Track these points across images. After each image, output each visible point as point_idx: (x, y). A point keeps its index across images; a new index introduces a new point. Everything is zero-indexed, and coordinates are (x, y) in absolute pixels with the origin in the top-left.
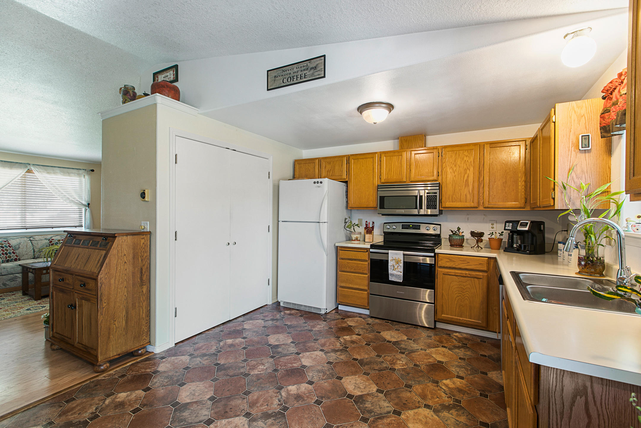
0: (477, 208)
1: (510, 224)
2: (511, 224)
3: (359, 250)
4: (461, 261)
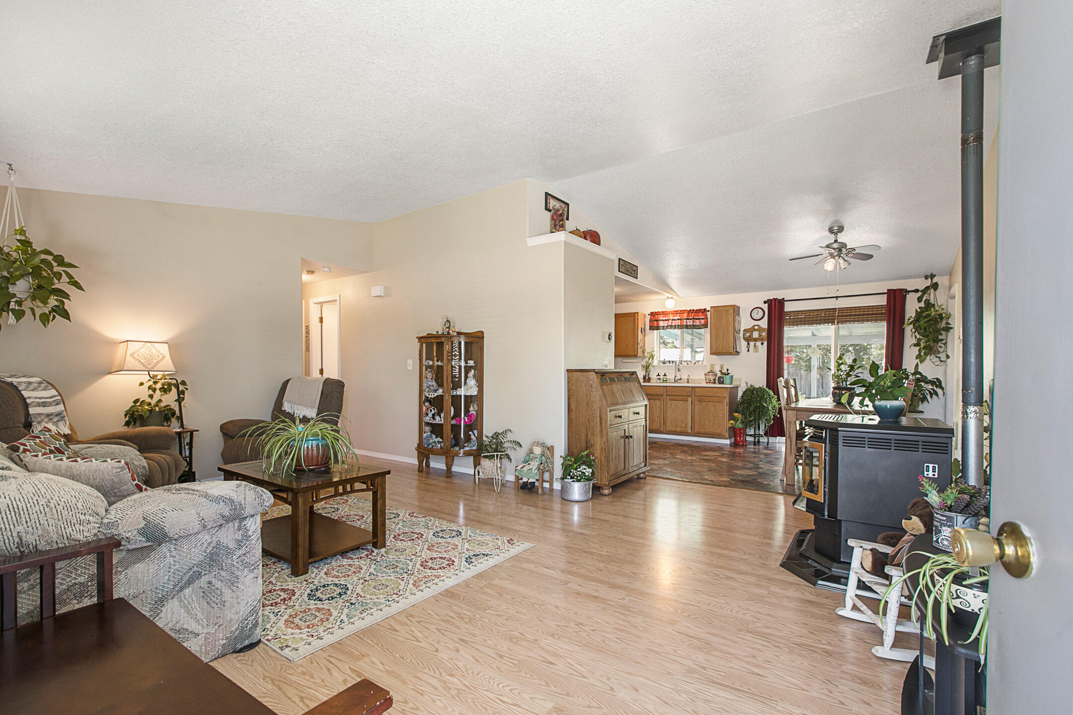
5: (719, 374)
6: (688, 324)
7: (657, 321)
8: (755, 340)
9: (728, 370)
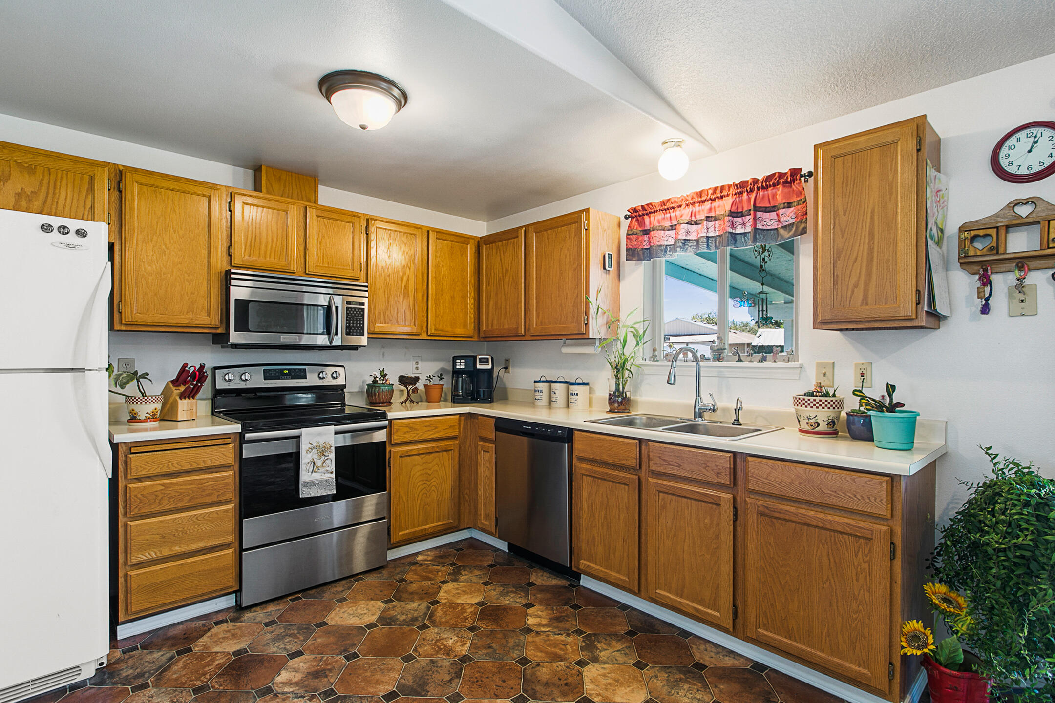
0: (419, 335)
1: (462, 361)
2: (464, 361)
3: (202, 443)
4: (426, 426)
5: (852, 404)
6: (740, 230)
7: (646, 232)
8: (1022, 262)
9: (891, 389)
